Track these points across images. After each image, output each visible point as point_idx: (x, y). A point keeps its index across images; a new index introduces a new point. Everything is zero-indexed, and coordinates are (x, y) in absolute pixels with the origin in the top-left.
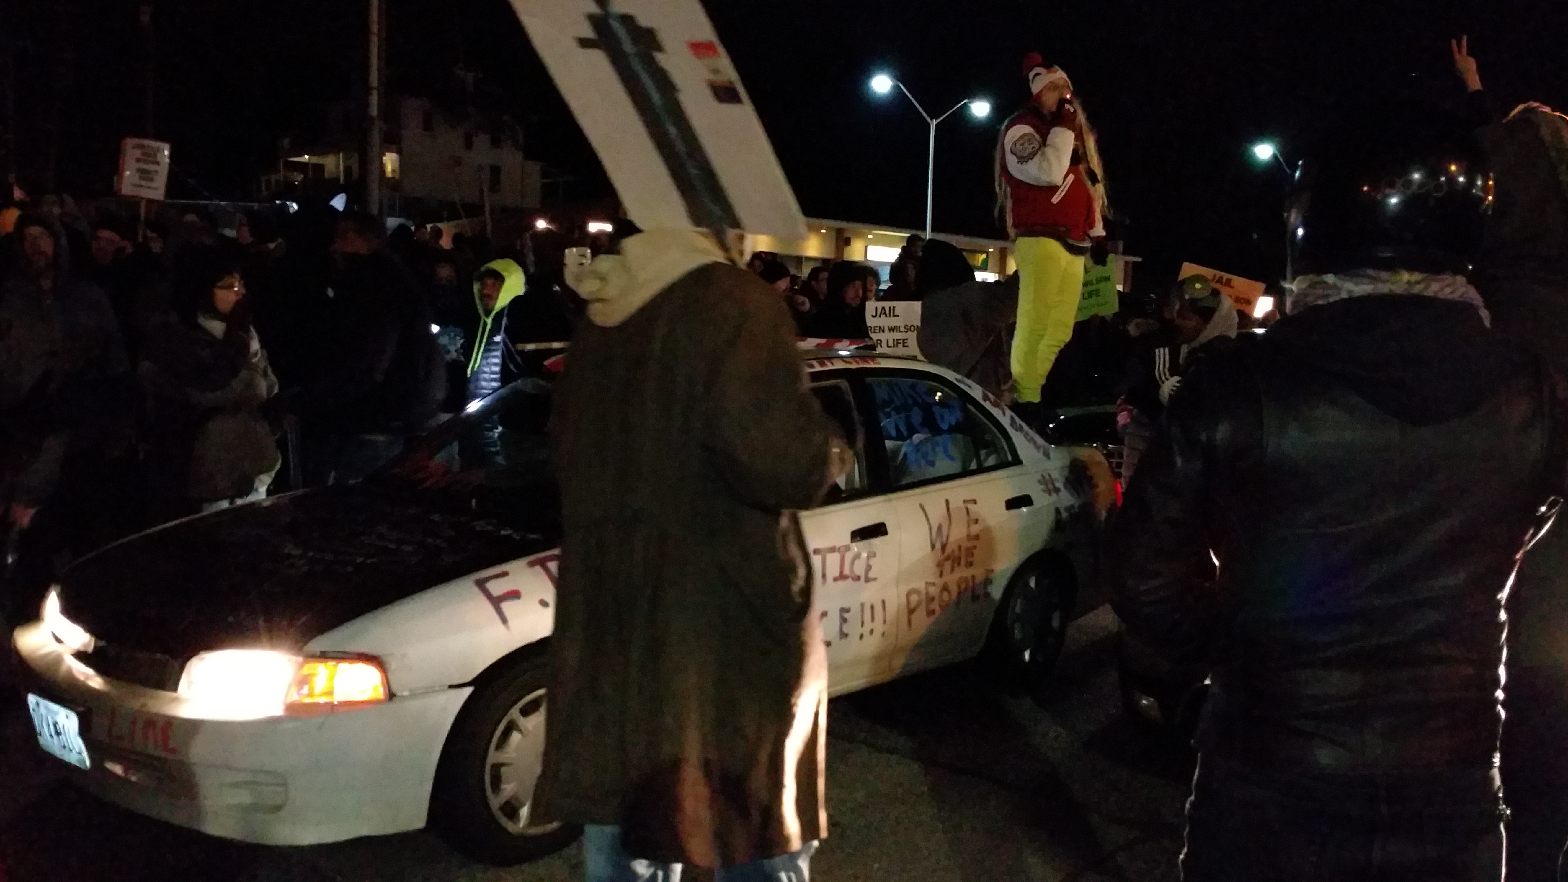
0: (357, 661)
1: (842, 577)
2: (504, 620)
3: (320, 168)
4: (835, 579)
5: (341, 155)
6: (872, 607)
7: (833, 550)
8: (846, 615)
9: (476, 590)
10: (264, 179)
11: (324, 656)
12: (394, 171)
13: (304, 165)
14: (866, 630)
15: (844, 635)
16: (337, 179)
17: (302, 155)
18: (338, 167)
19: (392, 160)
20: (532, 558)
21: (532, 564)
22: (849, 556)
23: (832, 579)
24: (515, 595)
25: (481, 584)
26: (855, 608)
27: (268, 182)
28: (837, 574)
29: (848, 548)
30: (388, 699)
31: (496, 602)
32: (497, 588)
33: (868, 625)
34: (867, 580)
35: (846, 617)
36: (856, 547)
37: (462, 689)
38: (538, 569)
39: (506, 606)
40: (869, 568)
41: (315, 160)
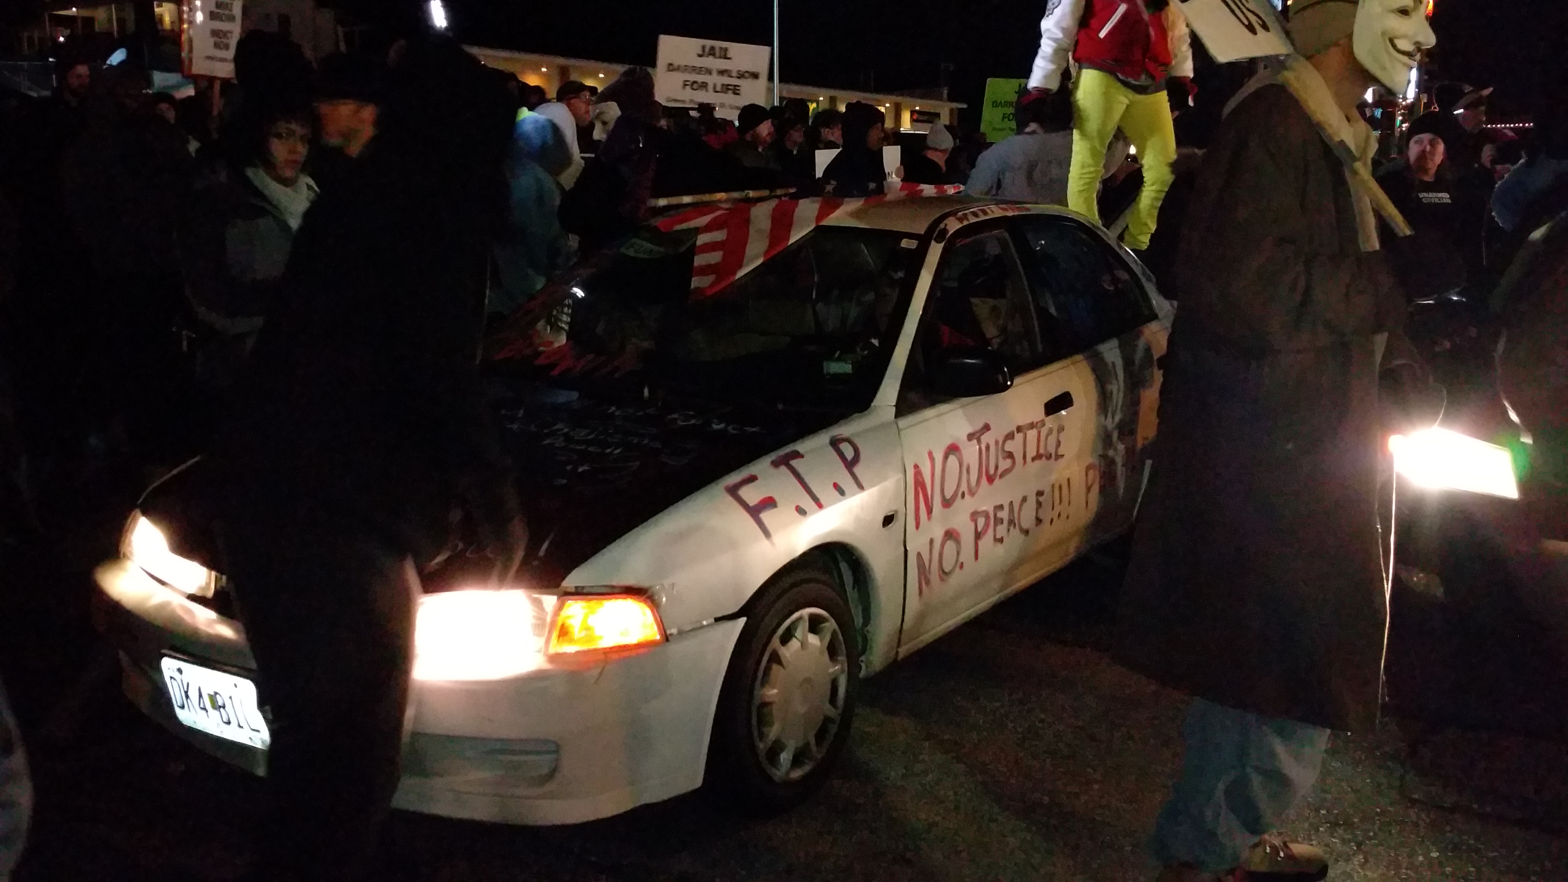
0: (624, 596)
1: (1038, 457)
2: (767, 534)
3: (89, 22)
4: (1033, 459)
5: (113, 6)
6: (1060, 487)
7: (1032, 426)
8: (1041, 499)
9: (730, 499)
10: (26, 34)
11: (579, 593)
12: (172, 23)
13: (73, 18)
14: (1055, 514)
15: (1039, 521)
16: (111, 34)
17: (69, 8)
18: (110, 20)
19: (170, 11)
20: (773, 456)
21: (776, 464)
22: (1044, 431)
23: (1030, 460)
24: (769, 503)
25: (733, 491)
26: (1047, 490)
27: (31, 39)
28: (1035, 454)
29: (1043, 423)
30: (664, 641)
31: (755, 512)
32: (752, 495)
33: (1058, 508)
34: (1058, 457)
35: (1041, 500)
36: (1051, 422)
37: (736, 621)
38: (783, 469)
39: (765, 516)
40: (1059, 443)
41: (85, 13)
